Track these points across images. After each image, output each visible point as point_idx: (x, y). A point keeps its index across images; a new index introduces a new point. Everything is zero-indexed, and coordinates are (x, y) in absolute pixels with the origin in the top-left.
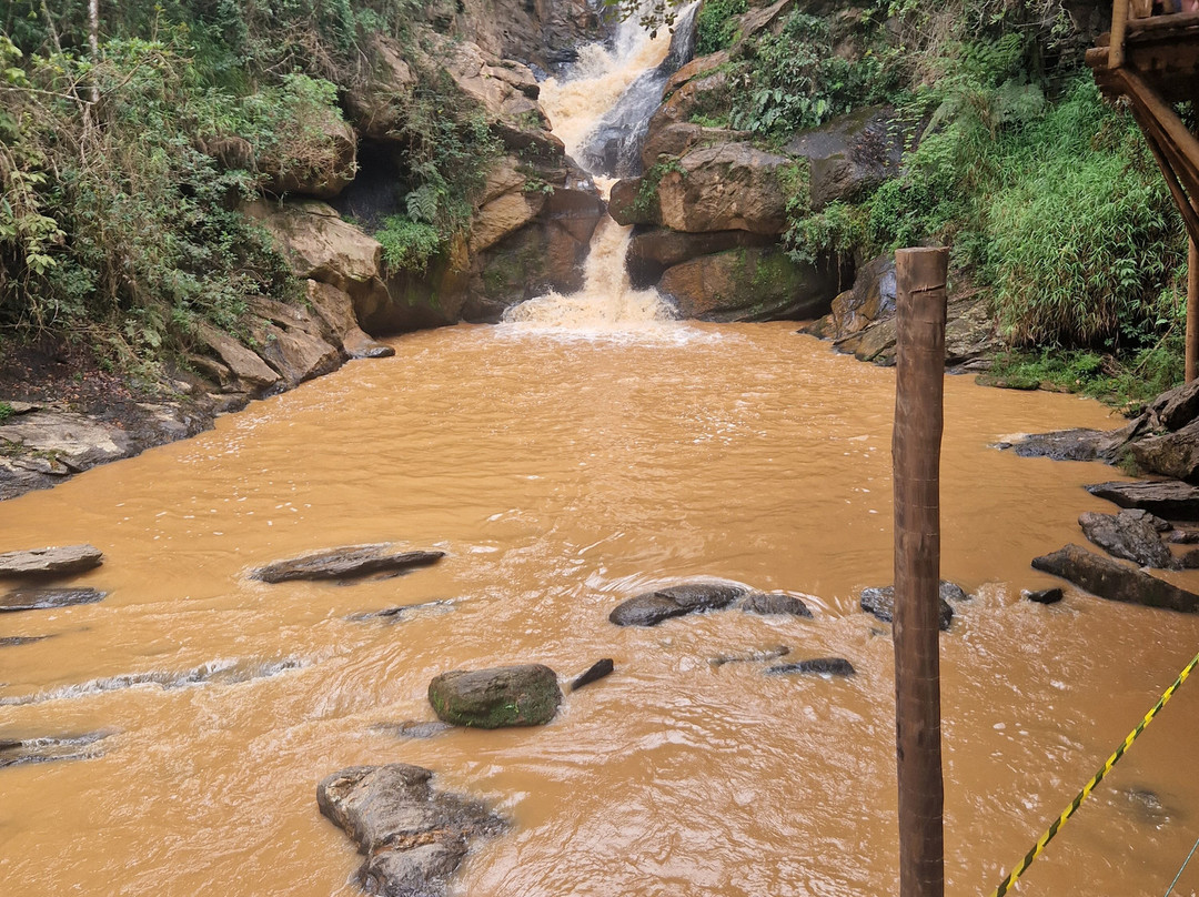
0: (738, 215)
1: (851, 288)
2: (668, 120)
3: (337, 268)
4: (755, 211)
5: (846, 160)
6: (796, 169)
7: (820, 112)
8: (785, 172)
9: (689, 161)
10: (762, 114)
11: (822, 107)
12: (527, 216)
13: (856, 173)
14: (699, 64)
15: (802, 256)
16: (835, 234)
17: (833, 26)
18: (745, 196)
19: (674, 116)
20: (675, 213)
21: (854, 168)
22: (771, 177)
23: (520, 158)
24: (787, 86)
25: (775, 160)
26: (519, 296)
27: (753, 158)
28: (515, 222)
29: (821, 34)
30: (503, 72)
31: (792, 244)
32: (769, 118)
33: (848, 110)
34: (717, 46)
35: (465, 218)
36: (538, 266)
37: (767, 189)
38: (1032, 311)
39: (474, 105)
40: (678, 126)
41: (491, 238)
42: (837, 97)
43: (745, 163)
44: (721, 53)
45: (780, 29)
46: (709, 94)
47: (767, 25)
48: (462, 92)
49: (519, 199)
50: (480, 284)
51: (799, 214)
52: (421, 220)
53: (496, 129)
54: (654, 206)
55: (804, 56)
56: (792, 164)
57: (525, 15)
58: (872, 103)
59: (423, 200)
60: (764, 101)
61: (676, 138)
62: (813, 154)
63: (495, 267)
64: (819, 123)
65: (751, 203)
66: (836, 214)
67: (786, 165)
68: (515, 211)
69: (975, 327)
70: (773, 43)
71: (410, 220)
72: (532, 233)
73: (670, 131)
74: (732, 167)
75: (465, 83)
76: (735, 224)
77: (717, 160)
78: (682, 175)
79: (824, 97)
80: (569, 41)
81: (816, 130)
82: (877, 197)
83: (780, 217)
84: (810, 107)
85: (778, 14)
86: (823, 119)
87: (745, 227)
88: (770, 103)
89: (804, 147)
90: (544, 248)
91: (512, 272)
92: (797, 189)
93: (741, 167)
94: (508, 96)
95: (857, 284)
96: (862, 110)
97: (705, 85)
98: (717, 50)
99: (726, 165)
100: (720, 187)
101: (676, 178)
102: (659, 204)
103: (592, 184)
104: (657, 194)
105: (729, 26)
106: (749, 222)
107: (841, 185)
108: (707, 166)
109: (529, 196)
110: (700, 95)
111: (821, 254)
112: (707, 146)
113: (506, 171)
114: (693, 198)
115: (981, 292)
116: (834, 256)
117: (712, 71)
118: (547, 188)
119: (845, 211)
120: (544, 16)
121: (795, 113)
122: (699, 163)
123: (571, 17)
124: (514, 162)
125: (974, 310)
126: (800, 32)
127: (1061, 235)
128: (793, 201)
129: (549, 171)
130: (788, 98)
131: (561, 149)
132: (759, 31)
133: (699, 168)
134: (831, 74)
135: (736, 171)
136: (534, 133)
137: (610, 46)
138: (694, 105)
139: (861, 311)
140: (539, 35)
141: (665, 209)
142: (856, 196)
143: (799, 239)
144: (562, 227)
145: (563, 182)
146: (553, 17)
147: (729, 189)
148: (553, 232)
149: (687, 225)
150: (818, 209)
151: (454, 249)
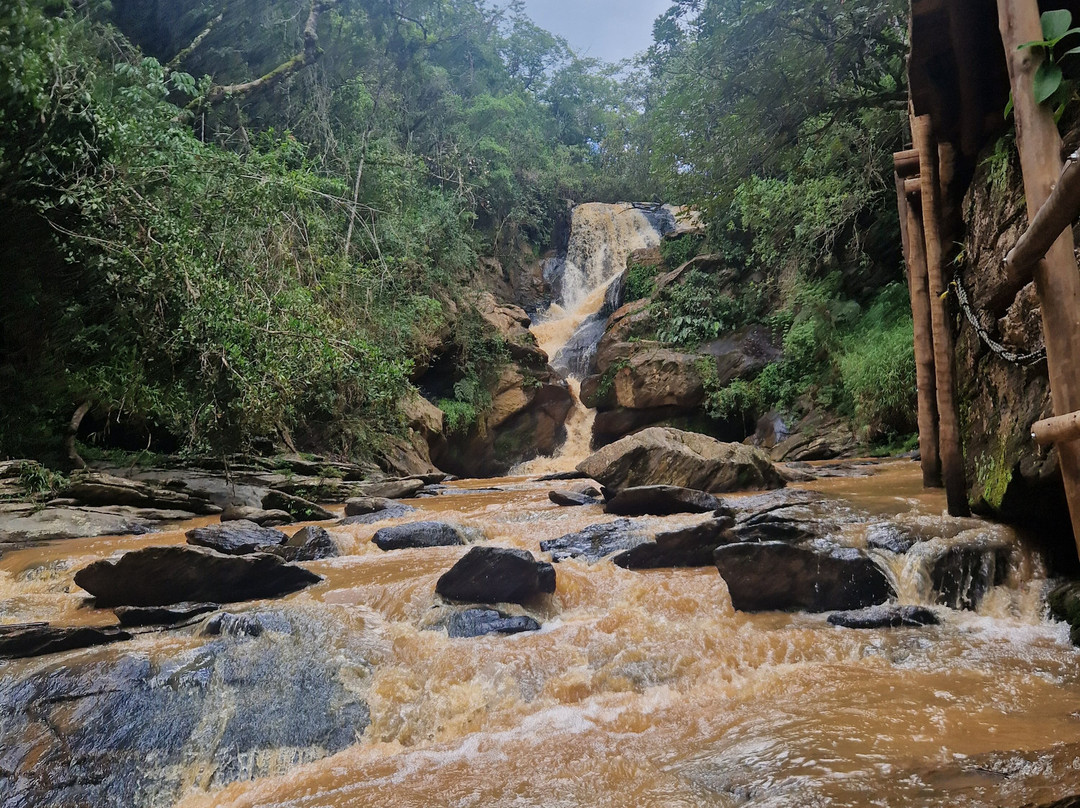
0: (671, 394)
1: (754, 433)
2: (612, 341)
3: (424, 422)
4: (682, 390)
5: (740, 354)
6: (707, 362)
7: (717, 329)
8: (700, 364)
9: (636, 361)
10: (679, 331)
11: (717, 326)
12: (525, 403)
13: (748, 362)
14: (629, 307)
15: (718, 415)
16: (739, 398)
17: (718, 279)
18: (674, 381)
19: (616, 338)
20: (626, 396)
21: (745, 358)
22: (690, 367)
23: (519, 365)
24: (693, 313)
25: (693, 358)
26: (519, 458)
27: (679, 357)
28: (516, 407)
29: (711, 284)
30: (508, 311)
31: (710, 408)
32: (685, 332)
33: (734, 328)
34: (641, 296)
35: (488, 402)
36: (531, 439)
37: (689, 375)
38: (877, 414)
39: (492, 329)
40: (620, 344)
41: (501, 418)
42: (726, 320)
43: (673, 360)
44: (643, 299)
45: (683, 282)
46: (639, 323)
47: (675, 279)
48: (486, 321)
49: (519, 392)
50: (491, 451)
51: (714, 390)
52: (463, 400)
53: (507, 345)
54: (612, 391)
55: (703, 295)
56: (705, 361)
57: (504, 284)
58: (748, 324)
59: (466, 387)
60: (679, 323)
61: (620, 351)
62: (716, 352)
63: (502, 438)
64: (716, 335)
65: (680, 384)
66: (738, 387)
67: (700, 360)
68: (517, 400)
69: (842, 436)
70: (680, 289)
71: (457, 400)
72: (527, 415)
73: (615, 347)
74: (664, 363)
75: (487, 316)
76: (669, 401)
77: (654, 359)
78: (631, 370)
79: (718, 320)
80: (532, 300)
81: (715, 339)
82: (763, 375)
83: (700, 393)
84: (709, 326)
85: (683, 272)
86: (719, 332)
87: (675, 402)
88: (684, 324)
89: (709, 349)
90: (533, 427)
91: (515, 443)
92: (709, 375)
93: (671, 363)
94: (512, 325)
95: (758, 431)
96: (742, 328)
97: (636, 318)
98: (641, 298)
99: (660, 362)
100: (657, 376)
101: (627, 372)
102: (615, 392)
103: (566, 382)
104: (613, 384)
105: (647, 283)
106: (678, 398)
107: (738, 369)
108: (648, 363)
109: (525, 389)
110: (634, 324)
111: (731, 413)
112: (646, 351)
113: (511, 373)
114: (639, 384)
115: (842, 419)
116: (740, 414)
117: (638, 310)
118: (538, 384)
119: (743, 385)
120: (515, 285)
121: (701, 330)
122: (642, 361)
123: (533, 285)
124: (516, 368)
125: (840, 427)
126: (698, 283)
127: (887, 368)
128: (707, 381)
129: (538, 373)
130: (695, 321)
131: (546, 358)
132: (671, 283)
133: (642, 365)
134: (720, 307)
135: (667, 365)
136: (530, 348)
137: (561, 303)
138: (630, 331)
139: (764, 444)
140: (513, 296)
141: (619, 394)
142: (749, 376)
143: (715, 405)
144: (547, 413)
145: (547, 380)
146: (522, 286)
147: (664, 377)
148: (540, 416)
149: (635, 403)
150: (726, 385)
151: (482, 422)
